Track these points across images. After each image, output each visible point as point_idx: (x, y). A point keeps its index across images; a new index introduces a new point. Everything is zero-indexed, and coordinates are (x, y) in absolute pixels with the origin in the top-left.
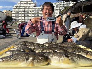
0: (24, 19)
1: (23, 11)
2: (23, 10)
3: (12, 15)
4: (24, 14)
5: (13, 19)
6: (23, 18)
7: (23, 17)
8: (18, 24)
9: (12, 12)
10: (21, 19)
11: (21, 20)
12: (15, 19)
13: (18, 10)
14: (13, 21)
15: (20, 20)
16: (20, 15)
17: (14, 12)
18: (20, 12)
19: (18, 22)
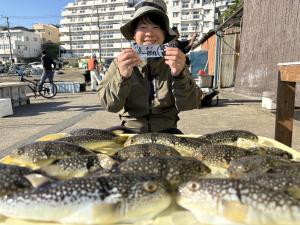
0: (100, 50)
1: (94, 24)
2: (95, 19)
3: (62, 39)
4: (99, 33)
5: (65, 51)
7: (94, 42)
8: (81, 65)
9: (62, 30)
10: (89, 51)
11: (89, 54)
12: (71, 52)
13: (77, 21)
14: (65, 57)
15: (86, 55)
16: (86, 38)
17: (66, 30)
18: (85, 29)
19: (80, 59)
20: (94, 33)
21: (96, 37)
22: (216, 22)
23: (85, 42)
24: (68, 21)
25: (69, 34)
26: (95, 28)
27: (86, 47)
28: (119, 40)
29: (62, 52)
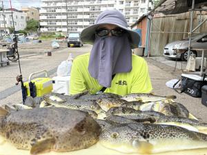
0: (68, 27)
1: (63, 7)
2: (64, 4)
3: (42, 17)
5: (43, 27)
6: (65, 24)
7: (64, 20)
10: (60, 27)
11: (60, 29)
12: (47, 27)
13: (52, 5)
15: (58, 29)
20: (63, 14)
21: (64, 17)
22: (149, 9)
23: (57, 21)
25: (46, 14)
26: (64, 11)
27: (58, 24)
28: (81, 20)
29: (41, 27)
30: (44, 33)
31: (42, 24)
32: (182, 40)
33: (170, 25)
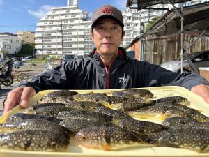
0: (63, 49)
1: (59, 31)
2: (60, 28)
3: (36, 41)
4: (62, 37)
5: (38, 49)
6: (60, 46)
7: (59, 43)
9: (36, 35)
10: (54, 49)
11: (55, 52)
12: (41, 50)
13: (47, 29)
15: (53, 52)
16: (53, 40)
17: (40, 35)
18: (53, 34)
20: (59, 37)
21: (60, 40)
22: (142, 32)
23: (52, 43)
24: (41, 29)
25: (42, 38)
26: (59, 34)
27: (53, 47)
28: (76, 43)
29: (36, 50)
30: (39, 55)
31: (36, 47)
32: (175, 60)
33: (162, 46)
